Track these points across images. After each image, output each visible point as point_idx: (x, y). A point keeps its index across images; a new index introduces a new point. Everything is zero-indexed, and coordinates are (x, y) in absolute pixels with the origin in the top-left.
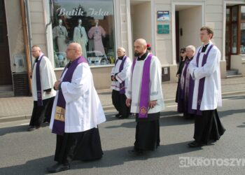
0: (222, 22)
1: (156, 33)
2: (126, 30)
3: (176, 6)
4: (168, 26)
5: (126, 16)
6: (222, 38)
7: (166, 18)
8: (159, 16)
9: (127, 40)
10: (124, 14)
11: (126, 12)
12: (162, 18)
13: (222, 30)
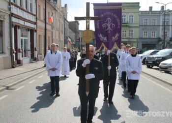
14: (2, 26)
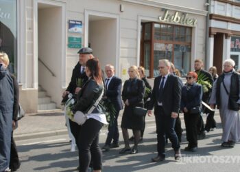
0: (137, 39)
1: (67, 47)
2: (32, 40)
3: (89, 16)
4: (80, 39)
5: (32, 21)
6: (136, 58)
7: (79, 29)
8: (71, 26)
9: (32, 52)
10: (30, 19)
11: (32, 17)
12: (73, 29)
13: (136, 49)
14: (191, 36)
